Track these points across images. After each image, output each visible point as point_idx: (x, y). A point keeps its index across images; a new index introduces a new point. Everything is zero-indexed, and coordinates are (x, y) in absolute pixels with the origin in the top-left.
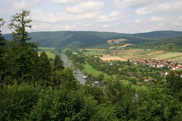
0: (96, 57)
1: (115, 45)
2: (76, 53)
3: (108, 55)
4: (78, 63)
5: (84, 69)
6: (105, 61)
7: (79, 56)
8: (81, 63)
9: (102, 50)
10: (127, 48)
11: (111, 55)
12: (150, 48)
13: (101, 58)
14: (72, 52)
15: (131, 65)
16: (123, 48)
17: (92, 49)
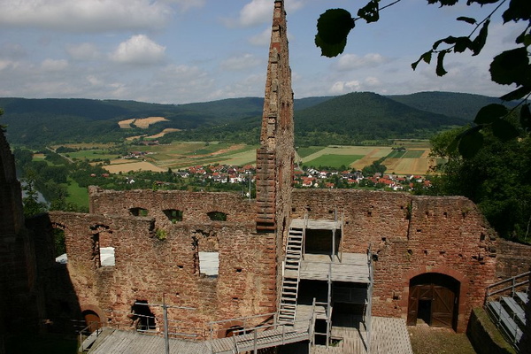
0: (94, 164)
1: (139, 131)
2: (42, 157)
3: (123, 160)
4: (51, 183)
5: (67, 196)
6: (117, 173)
7: (50, 164)
8: (59, 181)
9: (106, 146)
10: (168, 139)
11: (129, 159)
12: (217, 138)
13: (107, 168)
14: (32, 154)
15: (176, 181)
16: (157, 139)
17: (83, 145)
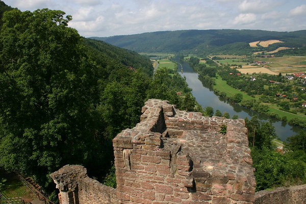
0: (232, 67)
1: (262, 49)
2: (204, 62)
3: (250, 66)
4: (207, 77)
5: (215, 85)
6: (246, 73)
7: (208, 66)
8: (211, 76)
9: (241, 57)
10: (281, 54)
11: (255, 65)
13: (240, 70)
14: (199, 60)
15: (284, 82)
16: (273, 54)
17: (227, 56)
